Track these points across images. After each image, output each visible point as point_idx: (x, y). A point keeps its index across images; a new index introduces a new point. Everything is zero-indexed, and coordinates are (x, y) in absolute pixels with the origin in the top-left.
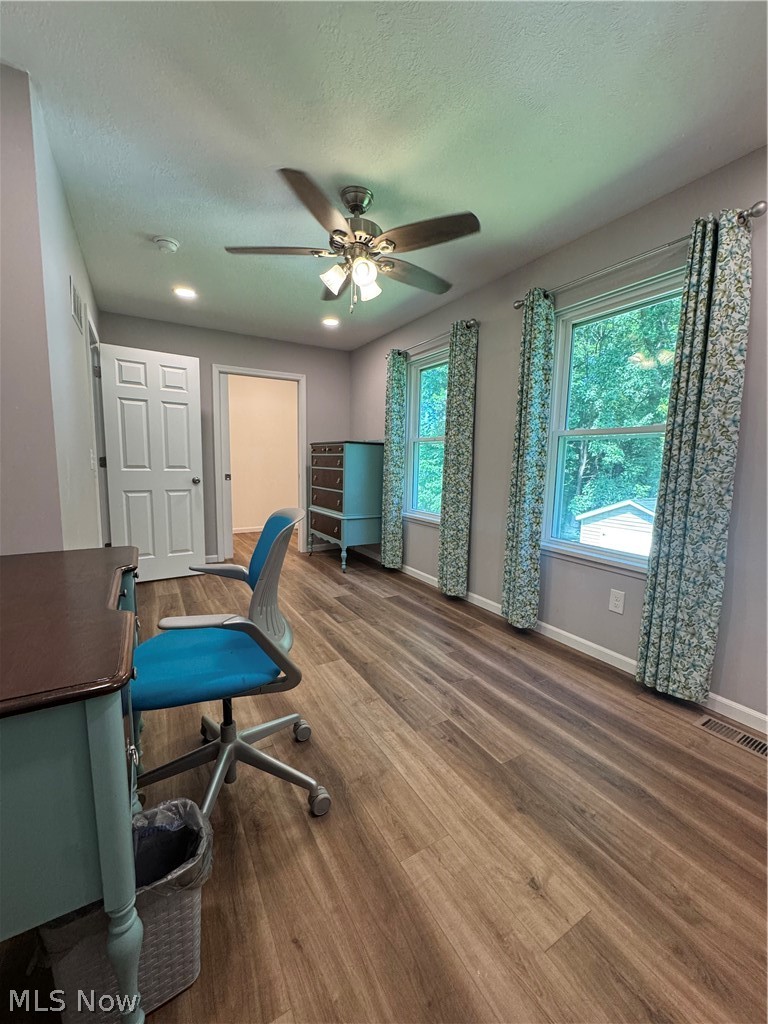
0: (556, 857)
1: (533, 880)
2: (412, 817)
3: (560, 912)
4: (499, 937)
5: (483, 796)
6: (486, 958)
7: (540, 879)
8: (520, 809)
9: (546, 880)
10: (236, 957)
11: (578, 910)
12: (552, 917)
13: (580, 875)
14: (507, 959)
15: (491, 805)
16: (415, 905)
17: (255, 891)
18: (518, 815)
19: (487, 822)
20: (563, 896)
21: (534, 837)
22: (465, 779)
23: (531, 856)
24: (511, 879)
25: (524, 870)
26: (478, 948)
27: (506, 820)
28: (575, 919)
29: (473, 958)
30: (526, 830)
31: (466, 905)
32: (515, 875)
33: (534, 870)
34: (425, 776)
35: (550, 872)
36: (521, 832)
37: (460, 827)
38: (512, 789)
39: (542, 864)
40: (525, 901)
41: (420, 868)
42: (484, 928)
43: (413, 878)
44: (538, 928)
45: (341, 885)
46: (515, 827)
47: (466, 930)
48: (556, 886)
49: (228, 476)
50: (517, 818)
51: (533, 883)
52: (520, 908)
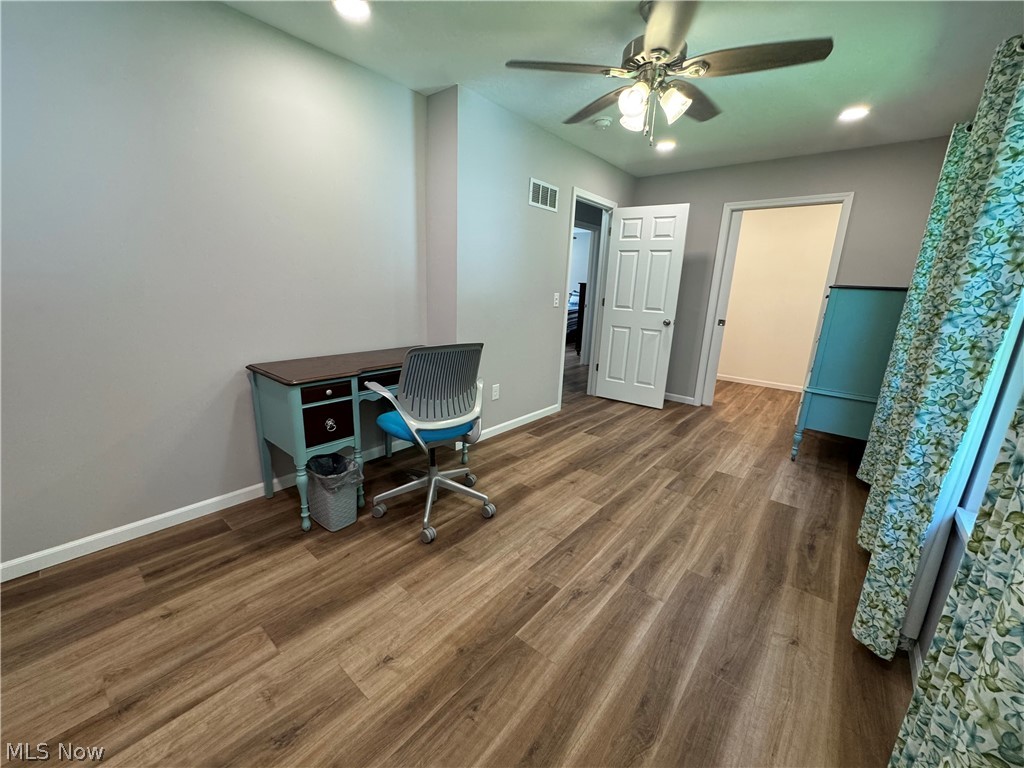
0: (415, 677)
1: (392, 659)
2: (433, 584)
3: (366, 677)
4: (349, 639)
5: (468, 622)
6: (337, 632)
7: (392, 664)
8: (461, 651)
9: (391, 668)
10: (341, 540)
11: (369, 691)
12: (362, 671)
13: (398, 697)
14: (336, 643)
15: (460, 628)
16: (369, 595)
17: (373, 534)
18: (454, 649)
19: (440, 627)
20: (379, 680)
21: (432, 661)
22: (483, 609)
23: (413, 658)
24: (391, 645)
25: (400, 653)
26: (343, 627)
27: (447, 640)
28: (361, 686)
29: (337, 625)
30: (439, 655)
31: (370, 619)
32: (394, 647)
33: (400, 659)
34: (477, 584)
35: (399, 671)
36: (436, 650)
37: (431, 611)
38: (483, 644)
39: (406, 665)
40: (374, 654)
41: (394, 593)
42: (355, 630)
43: (386, 590)
44: (355, 662)
45: (379, 562)
46: (440, 647)
47: (355, 620)
48: (388, 676)
49: (722, 322)
50: (450, 648)
51: (388, 659)
52: (368, 650)
